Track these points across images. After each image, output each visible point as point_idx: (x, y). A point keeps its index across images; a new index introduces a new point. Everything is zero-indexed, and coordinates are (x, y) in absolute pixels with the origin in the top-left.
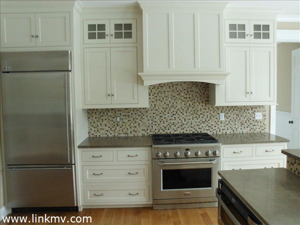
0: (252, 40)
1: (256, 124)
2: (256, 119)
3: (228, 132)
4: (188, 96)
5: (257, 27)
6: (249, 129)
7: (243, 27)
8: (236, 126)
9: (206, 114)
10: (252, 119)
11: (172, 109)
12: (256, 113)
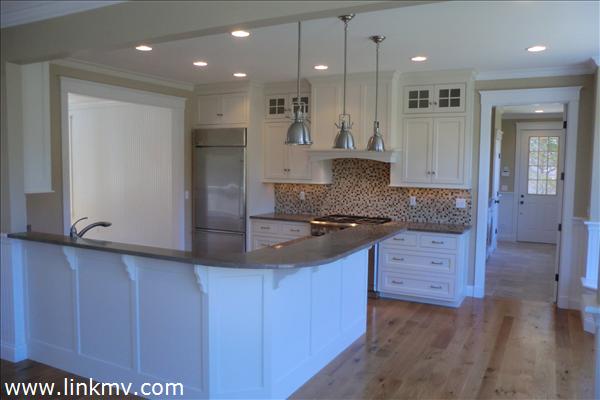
0: (437, 108)
1: (458, 213)
2: (457, 206)
3: (420, 220)
4: (374, 174)
5: (444, 93)
6: (447, 219)
7: (425, 94)
8: (431, 214)
9: (393, 196)
10: (452, 207)
11: (357, 188)
12: (458, 200)
